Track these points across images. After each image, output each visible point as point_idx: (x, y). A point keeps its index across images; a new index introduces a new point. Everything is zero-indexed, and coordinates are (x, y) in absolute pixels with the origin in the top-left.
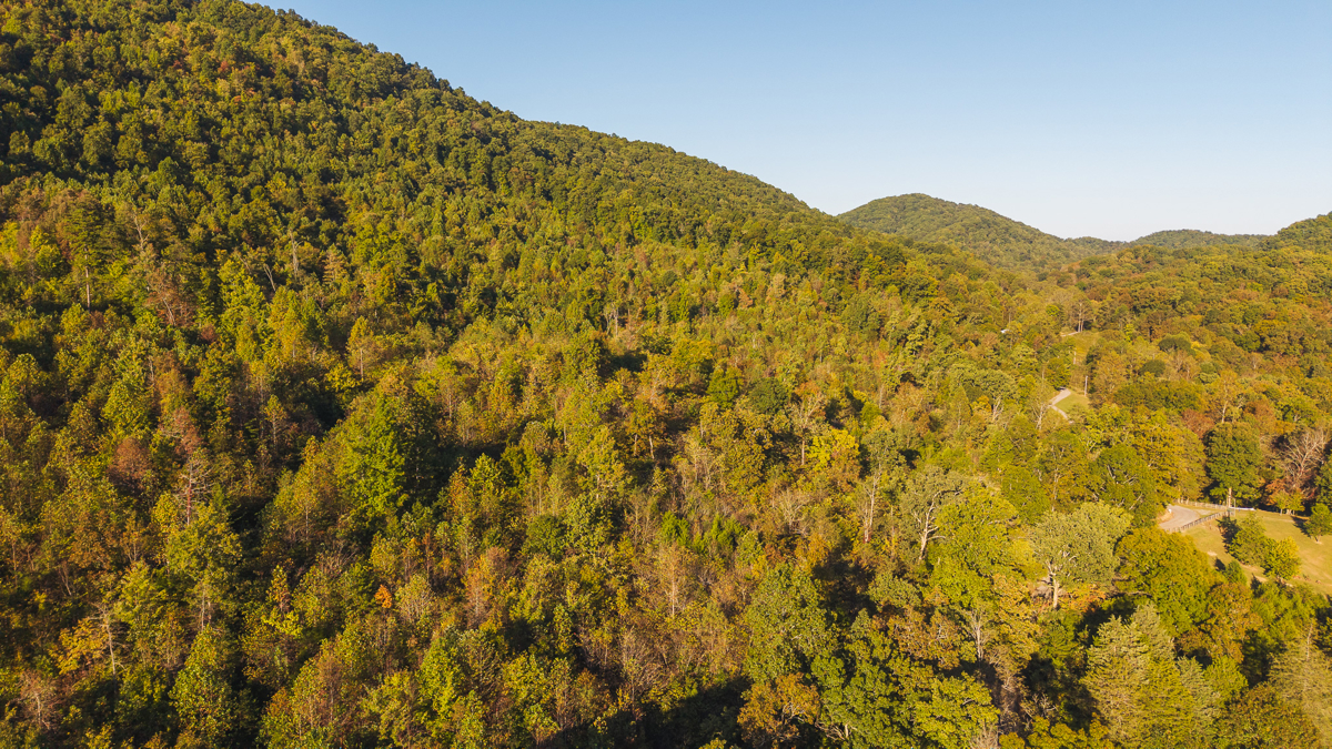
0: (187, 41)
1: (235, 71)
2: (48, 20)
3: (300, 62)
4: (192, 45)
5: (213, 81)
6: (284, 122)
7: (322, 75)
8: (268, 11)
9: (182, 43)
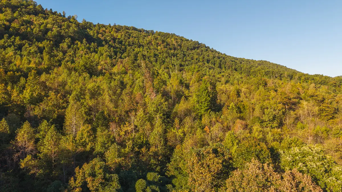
0: (152, 39)
1: (162, 45)
2: (126, 36)
3: (175, 43)
4: (153, 40)
5: (157, 47)
6: (172, 54)
7: (180, 46)
8: (169, 34)
9: (151, 40)
